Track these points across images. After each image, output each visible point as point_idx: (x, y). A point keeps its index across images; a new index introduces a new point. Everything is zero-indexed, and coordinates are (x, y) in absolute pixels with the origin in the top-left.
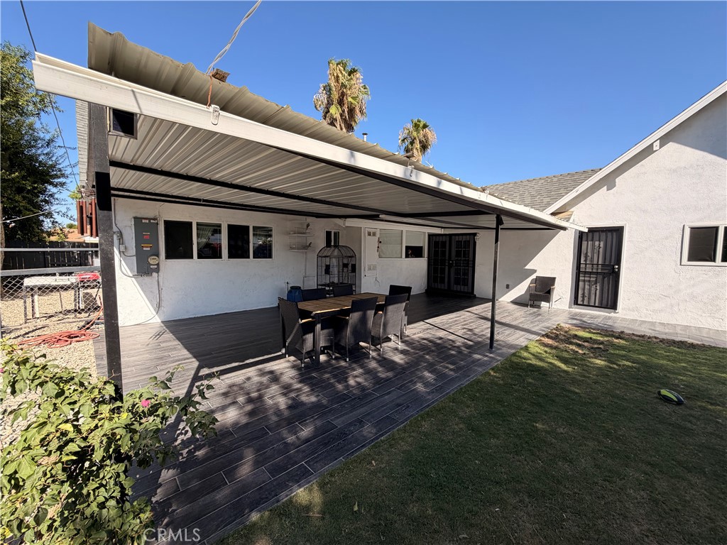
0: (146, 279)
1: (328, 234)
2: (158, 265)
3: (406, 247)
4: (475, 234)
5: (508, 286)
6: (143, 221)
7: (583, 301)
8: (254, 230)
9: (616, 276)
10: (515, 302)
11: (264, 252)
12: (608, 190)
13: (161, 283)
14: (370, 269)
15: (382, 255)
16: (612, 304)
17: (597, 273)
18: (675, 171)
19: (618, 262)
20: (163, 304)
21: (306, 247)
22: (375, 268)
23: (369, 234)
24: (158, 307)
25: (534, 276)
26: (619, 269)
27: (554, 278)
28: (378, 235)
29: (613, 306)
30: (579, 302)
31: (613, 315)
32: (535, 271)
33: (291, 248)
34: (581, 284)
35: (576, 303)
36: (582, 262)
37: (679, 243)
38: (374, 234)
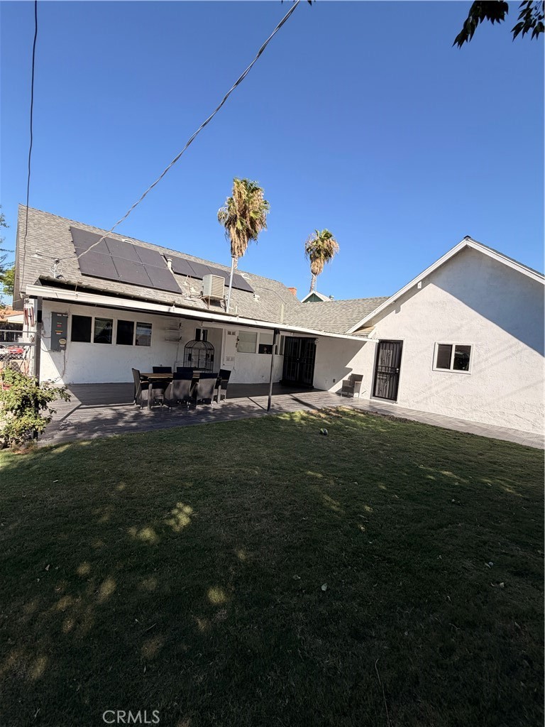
0: (56, 354)
1: (198, 331)
2: (65, 345)
3: (260, 345)
4: (315, 339)
5: (334, 381)
6: (58, 315)
7: (379, 393)
8: (137, 326)
9: (397, 375)
10: (338, 393)
11: (144, 341)
12: (396, 313)
13: (66, 358)
14: (228, 360)
15: (240, 349)
16: (394, 397)
17: (387, 374)
18: (432, 304)
19: (399, 367)
20: (67, 372)
21: (178, 340)
22: (233, 359)
23: (229, 333)
24: (63, 374)
25: (350, 374)
26: (399, 371)
27: (362, 376)
28: (237, 334)
29: (395, 398)
30: (376, 394)
31: (394, 404)
32: (351, 370)
33: (166, 340)
34: (378, 381)
35: (374, 395)
36: (379, 364)
37: (432, 355)
38: (234, 334)
